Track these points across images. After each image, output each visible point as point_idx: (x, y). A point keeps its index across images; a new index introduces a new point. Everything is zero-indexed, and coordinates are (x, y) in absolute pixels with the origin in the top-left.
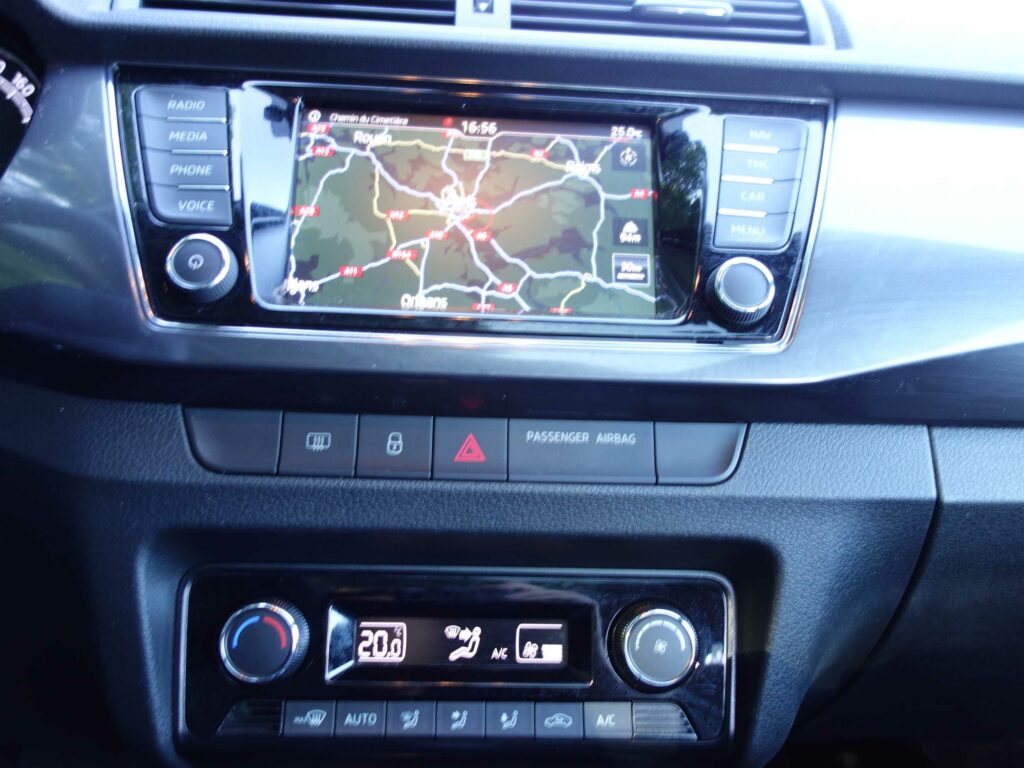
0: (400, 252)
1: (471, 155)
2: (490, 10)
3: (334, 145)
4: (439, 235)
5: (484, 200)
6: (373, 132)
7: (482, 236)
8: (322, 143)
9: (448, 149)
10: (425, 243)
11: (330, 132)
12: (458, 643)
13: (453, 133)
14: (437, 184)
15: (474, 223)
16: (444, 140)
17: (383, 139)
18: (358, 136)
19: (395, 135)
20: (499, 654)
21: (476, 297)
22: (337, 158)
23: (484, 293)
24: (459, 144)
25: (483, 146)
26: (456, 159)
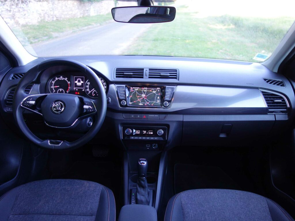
0: (139, 100)
1: (145, 91)
2: (147, 76)
3: (133, 90)
4: (142, 98)
5: (146, 95)
6: (136, 89)
7: (146, 98)
8: (132, 90)
9: (143, 90)
10: (141, 99)
11: (133, 89)
12: (144, 132)
13: (143, 89)
14: (142, 94)
15: (145, 97)
16: (142, 89)
17: (137, 90)
18: (135, 89)
19: (138, 89)
20: (147, 133)
21: (145, 104)
22: (133, 91)
23: (146, 103)
24: (144, 90)
25: (146, 90)
26: (143, 91)
